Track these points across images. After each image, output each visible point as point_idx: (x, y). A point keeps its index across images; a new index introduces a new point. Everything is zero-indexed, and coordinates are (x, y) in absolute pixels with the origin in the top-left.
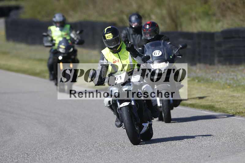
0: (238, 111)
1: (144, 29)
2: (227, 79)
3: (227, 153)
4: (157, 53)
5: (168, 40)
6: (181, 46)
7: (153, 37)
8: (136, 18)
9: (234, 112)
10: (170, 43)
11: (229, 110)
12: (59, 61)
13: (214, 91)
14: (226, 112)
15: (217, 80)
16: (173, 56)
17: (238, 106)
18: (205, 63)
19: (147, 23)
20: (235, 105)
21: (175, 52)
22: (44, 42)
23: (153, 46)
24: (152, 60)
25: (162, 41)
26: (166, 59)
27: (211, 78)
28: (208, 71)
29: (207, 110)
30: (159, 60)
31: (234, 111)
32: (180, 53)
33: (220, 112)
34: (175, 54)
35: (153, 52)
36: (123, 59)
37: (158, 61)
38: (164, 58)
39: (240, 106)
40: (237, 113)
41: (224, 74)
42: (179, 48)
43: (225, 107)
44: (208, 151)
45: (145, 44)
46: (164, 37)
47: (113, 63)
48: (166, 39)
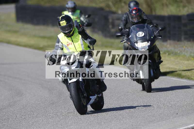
2: (191, 53)
3: (191, 111)
4: (141, 34)
5: (151, 23)
7: (140, 20)
8: (134, 4)
10: (152, 26)
11: (193, 77)
13: (181, 62)
14: (190, 78)
15: (183, 53)
16: (153, 36)
18: (174, 40)
23: (139, 28)
24: (136, 40)
25: (146, 24)
26: (148, 39)
27: (179, 52)
28: (176, 46)
34: (156, 35)
35: (137, 33)
36: (75, 42)
37: (141, 41)
38: (146, 38)
41: (189, 48)
42: (159, 30)
43: (189, 75)
44: (176, 109)
45: (131, 26)
46: (147, 20)
47: (67, 46)
48: (149, 22)
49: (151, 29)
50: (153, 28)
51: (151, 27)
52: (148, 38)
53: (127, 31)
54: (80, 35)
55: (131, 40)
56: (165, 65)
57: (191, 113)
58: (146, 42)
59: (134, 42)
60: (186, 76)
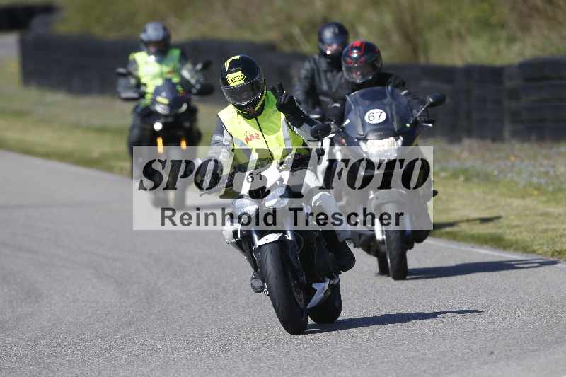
0: (558, 249)
1: (348, 60)
4: (376, 116)
5: (402, 85)
6: (431, 100)
7: (371, 78)
8: (334, 33)
9: (549, 250)
10: (406, 91)
11: (536, 245)
12: (157, 134)
14: (529, 250)
15: (509, 176)
16: (412, 122)
17: (557, 237)
18: (482, 137)
19: (354, 46)
20: (550, 233)
21: (418, 113)
22: (120, 89)
23: (368, 99)
24: (364, 131)
25: (389, 88)
26: (396, 130)
28: (488, 155)
29: (485, 246)
30: (379, 133)
31: (548, 247)
32: (428, 117)
33: (516, 250)
34: (418, 119)
35: (365, 113)
36: (269, 132)
37: (378, 136)
38: (391, 127)
39: (561, 236)
40: (556, 254)
41: (526, 162)
42: (427, 105)
43: (528, 239)
44: (488, 341)
45: (348, 94)
46: (393, 77)
47: (245, 142)
48: (397, 82)
49: (405, 101)
50: (410, 98)
51: (406, 95)
52: (396, 126)
53: (335, 107)
54: (282, 114)
55: (348, 132)
56: (454, 209)
57: (533, 351)
58: (392, 139)
59: (357, 138)
60: (517, 242)
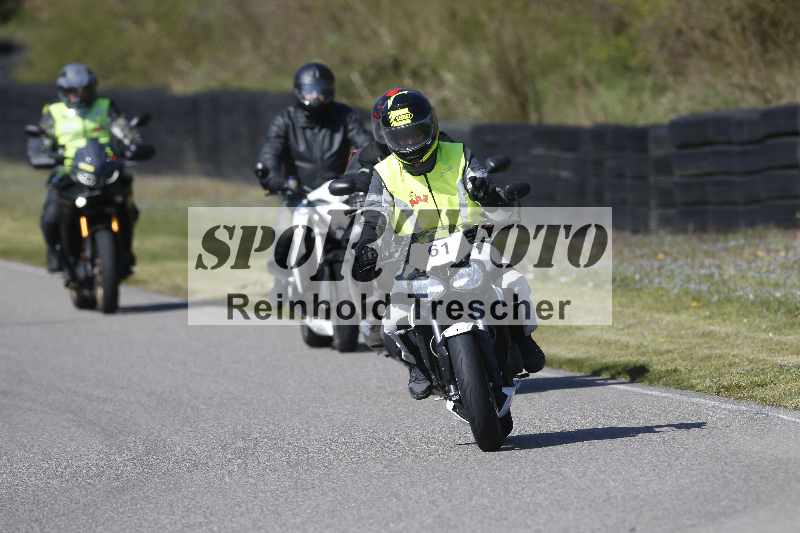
2: (688, 279)
8: (314, 77)
9: (712, 384)
11: (695, 378)
12: (79, 212)
13: (648, 316)
15: (656, 281)
17: (724, 366)
20: (714, 361)
22: (30, 153)
27: (637, 277)
31: (712, 381)
39: (730, 365)
41: (681, 261)
43: (683, 369)
47: (410, 205)
57: (691, 526)
